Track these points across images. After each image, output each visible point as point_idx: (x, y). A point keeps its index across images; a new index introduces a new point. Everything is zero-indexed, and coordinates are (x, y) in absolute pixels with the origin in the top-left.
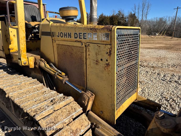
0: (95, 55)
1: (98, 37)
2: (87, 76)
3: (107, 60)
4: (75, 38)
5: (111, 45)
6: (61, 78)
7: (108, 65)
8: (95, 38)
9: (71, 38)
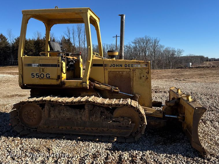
0: (139, 75)
1: (141, 66)
2: (134, 86)
3: (147, 76)
4: (125, 67)
5: (148, 69)
6: (117, 91)
7: (147, 78)
8: (139, 66)
9: (122, 67)
